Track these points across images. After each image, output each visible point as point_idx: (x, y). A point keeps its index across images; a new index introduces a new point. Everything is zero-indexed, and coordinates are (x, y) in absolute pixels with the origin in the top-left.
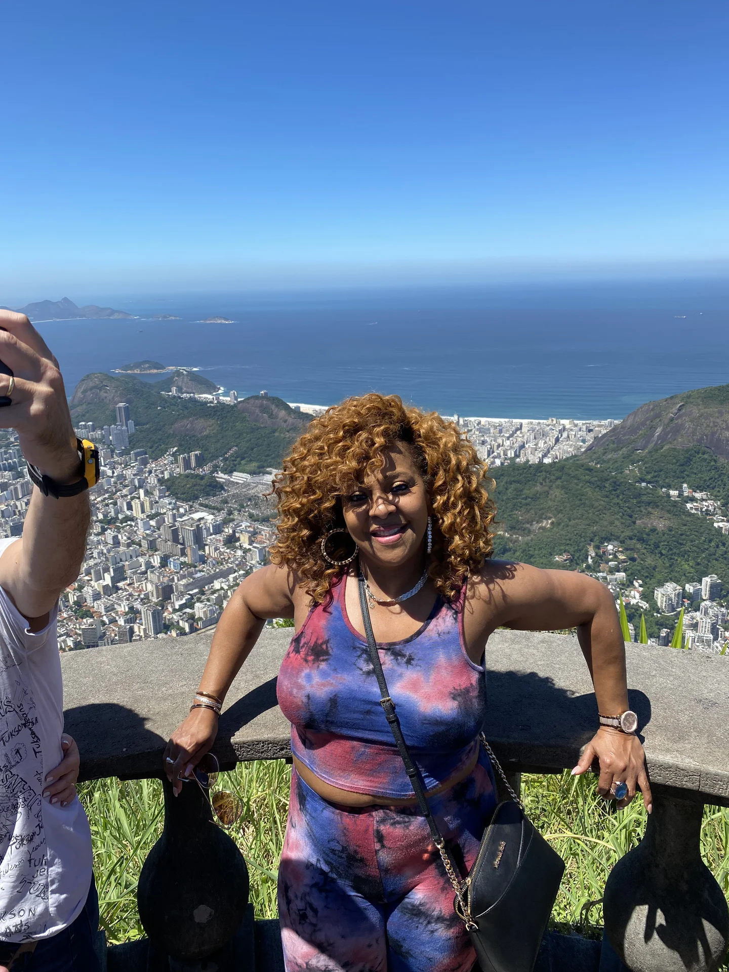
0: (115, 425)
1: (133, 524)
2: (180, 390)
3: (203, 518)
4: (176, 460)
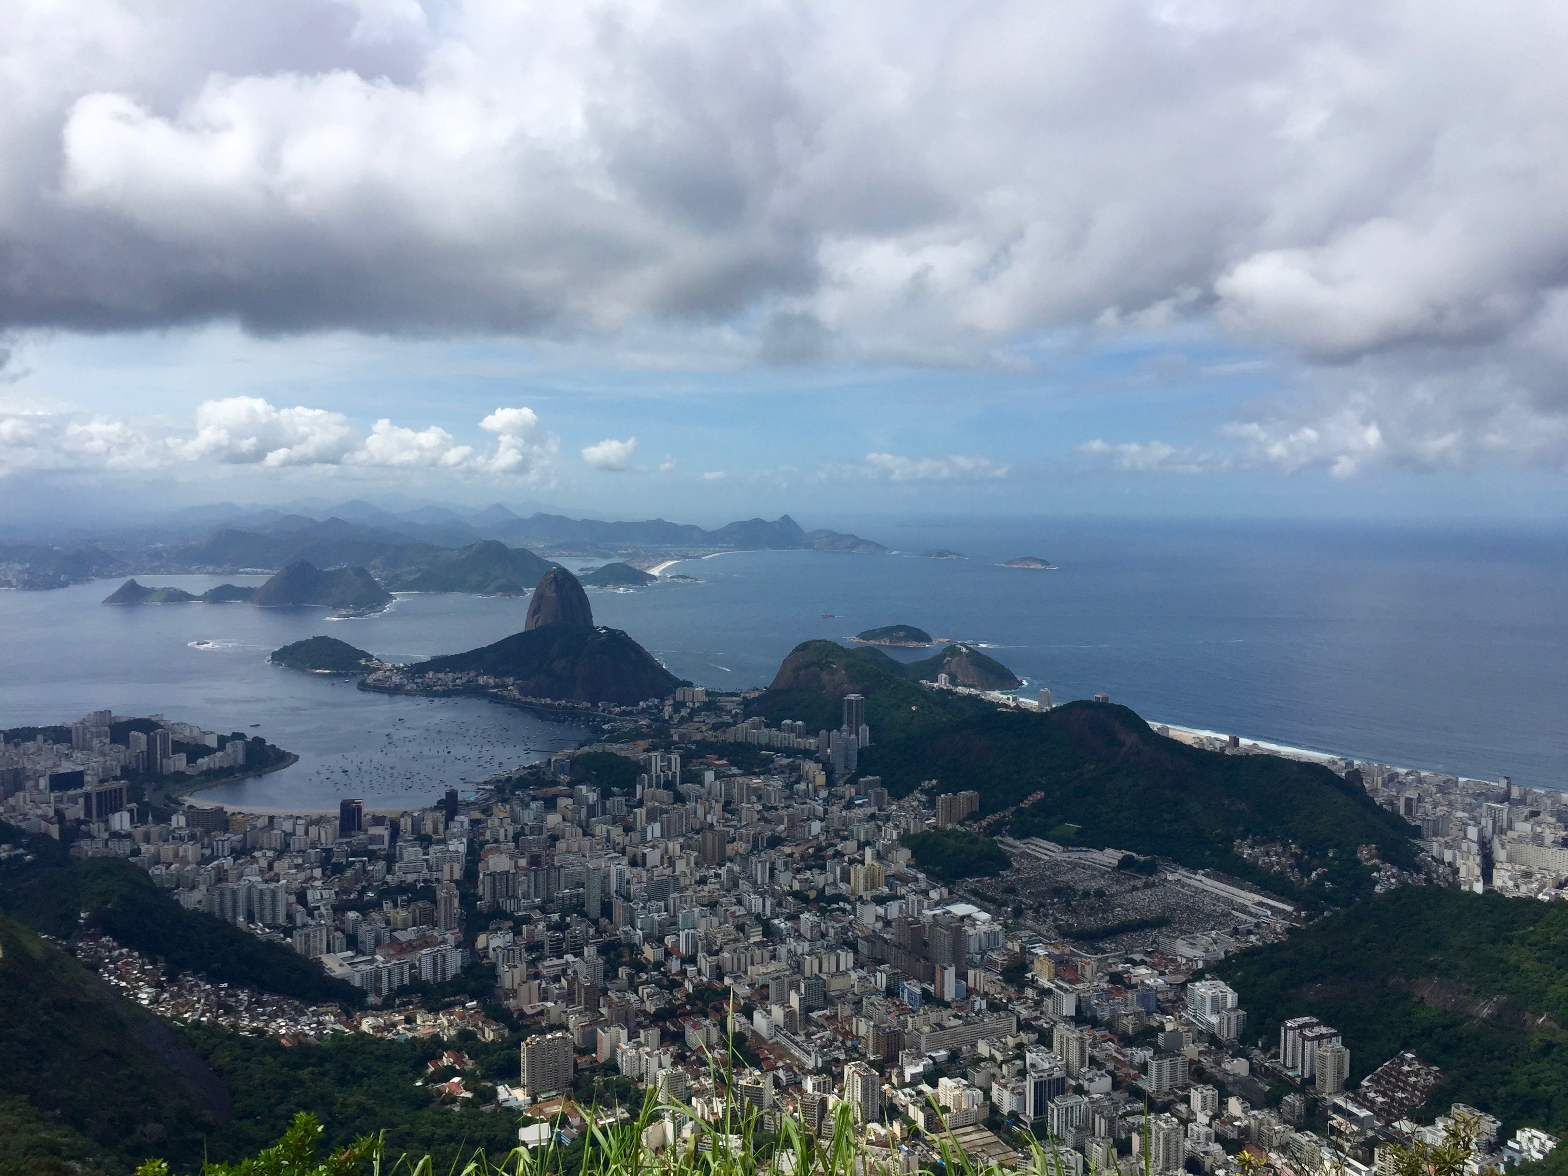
1: (848, 907)
2: (953, 680)
3: (969, 916)
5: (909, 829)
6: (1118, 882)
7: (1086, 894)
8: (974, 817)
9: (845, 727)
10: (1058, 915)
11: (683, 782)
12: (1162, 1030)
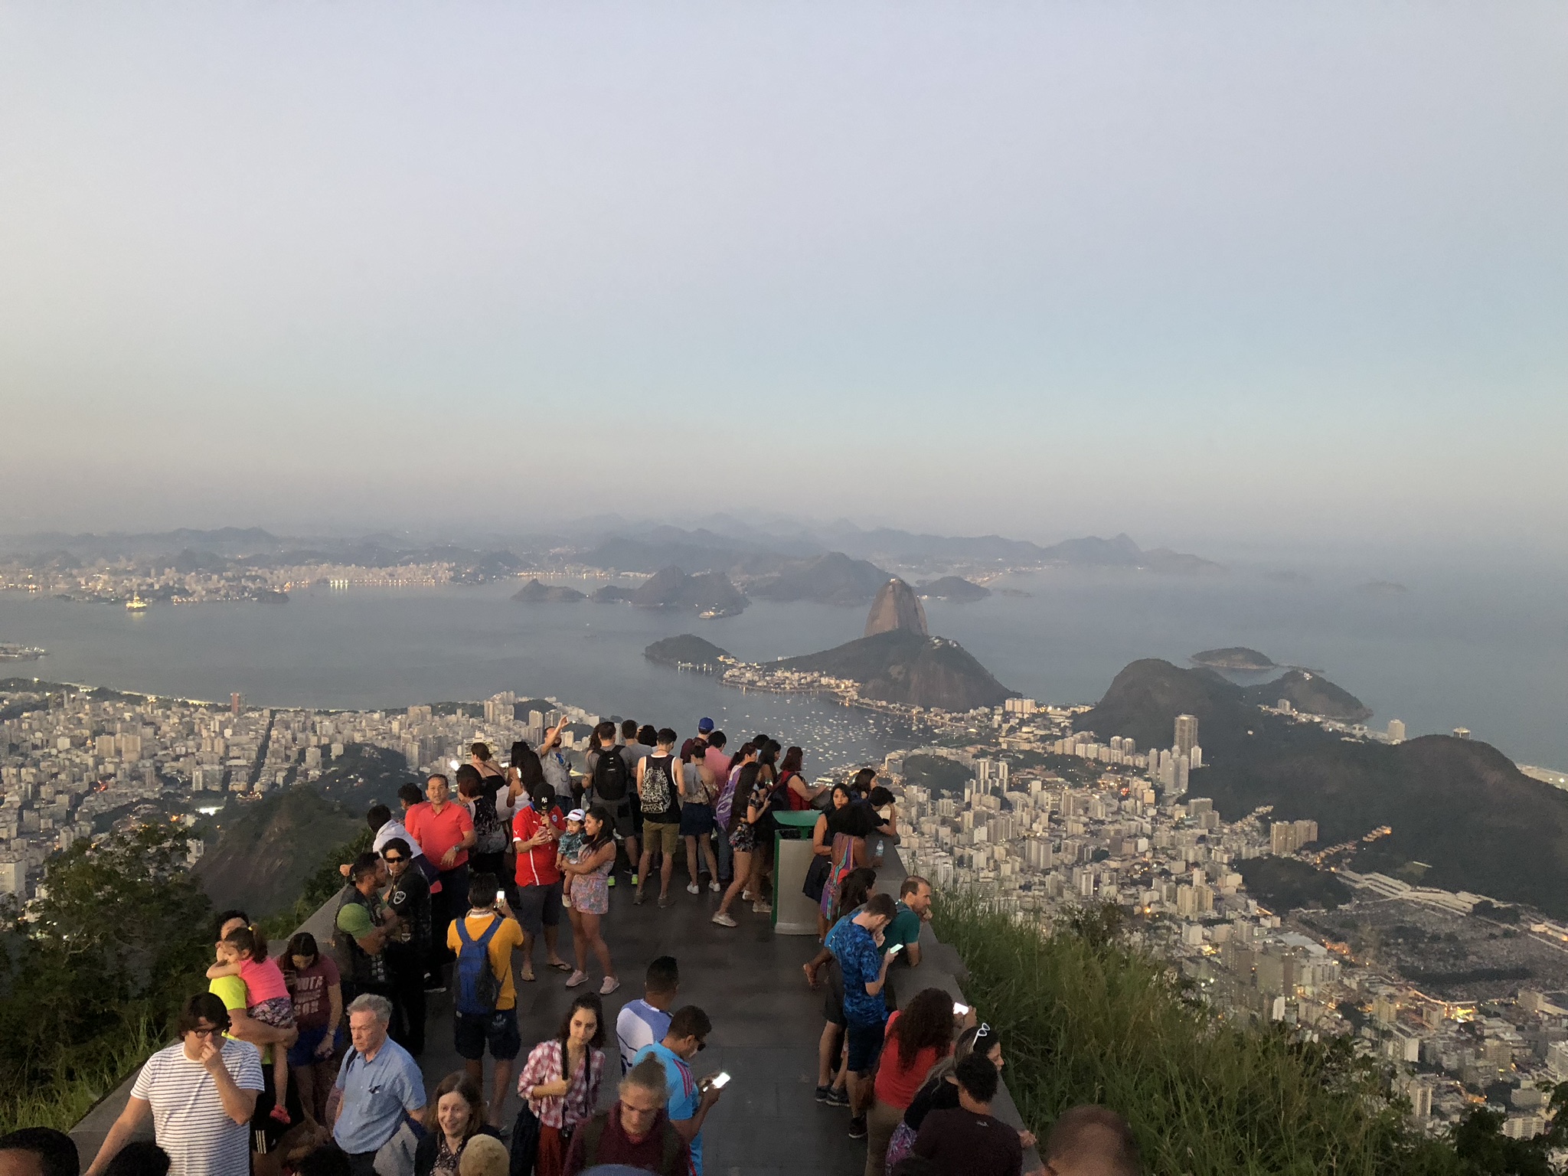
0: (1170, 750)
1: (1175, 927)
2: (1295, 706)
3: (1302, 947)
4: (1267, 832)
5: (1240, 854)
6: (1473, 927)
7: (1435, 938)
8: (1312, 847)
9: (1176, 748)
10: (1402, 956)
11: (1010, 789)
12: (1518, 1086)
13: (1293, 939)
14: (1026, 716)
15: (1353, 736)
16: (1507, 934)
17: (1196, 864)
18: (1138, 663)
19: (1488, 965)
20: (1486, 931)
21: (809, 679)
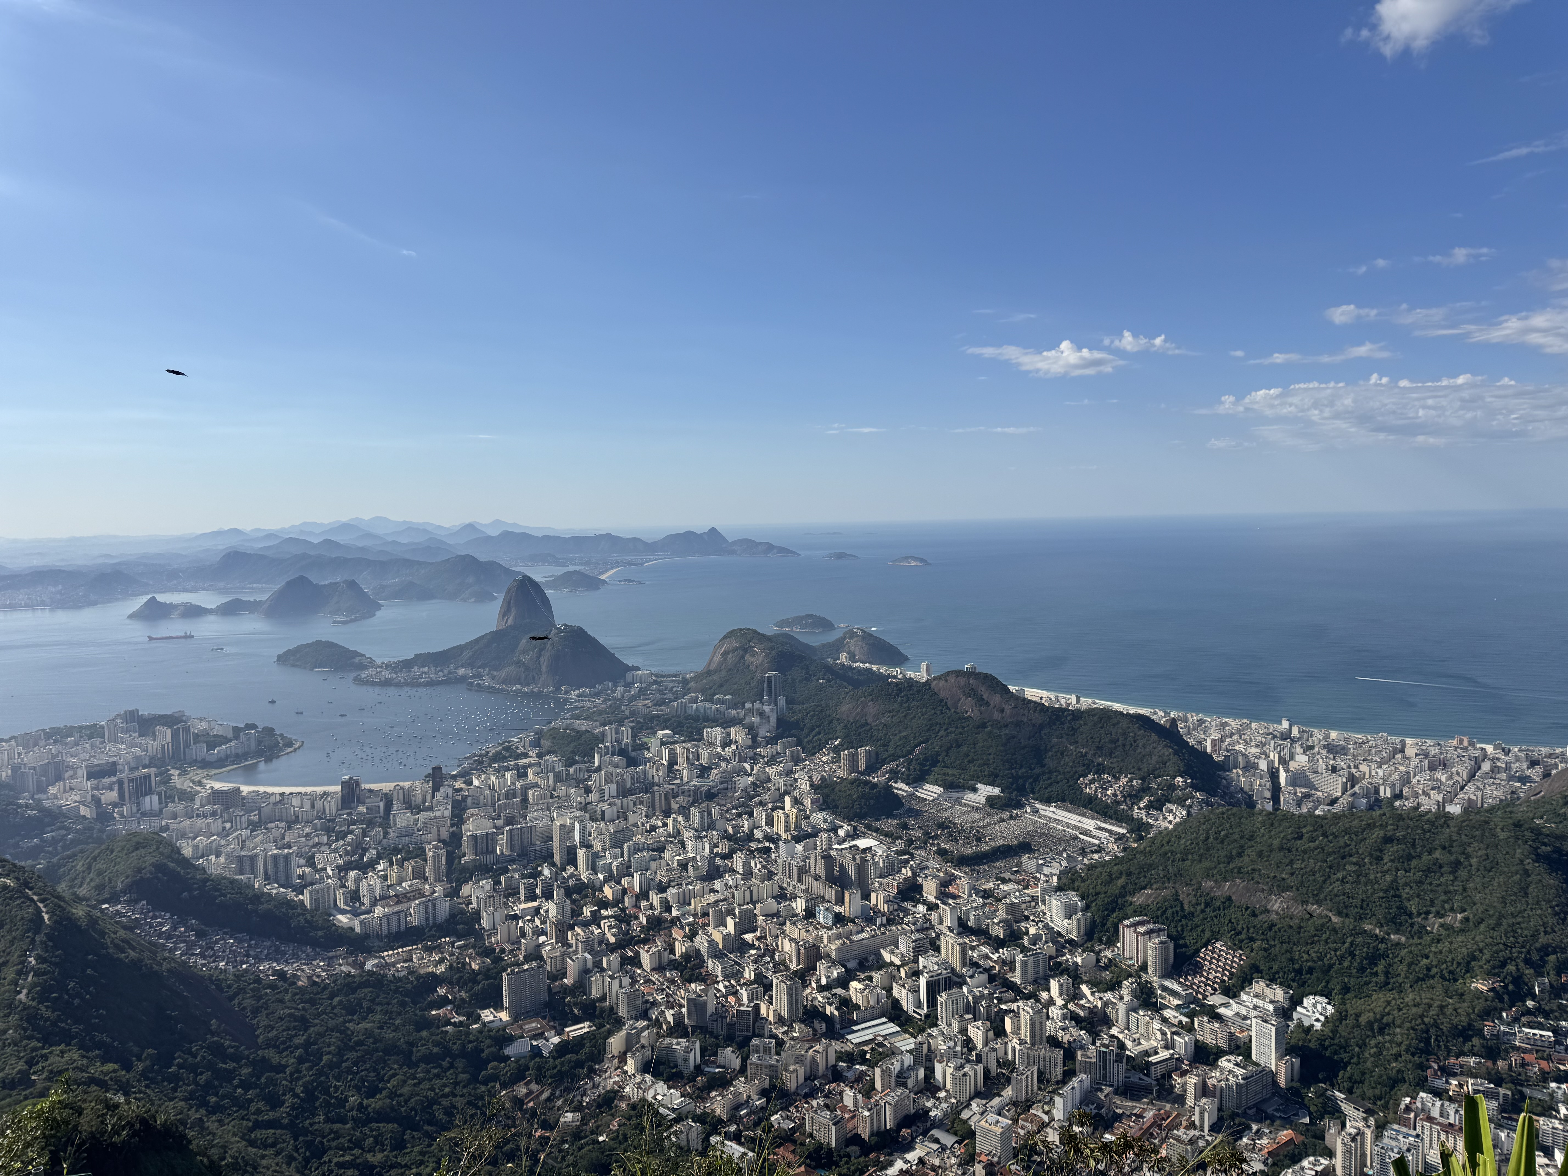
0: (761, 701)
2: (852, 657)
4: (839, 758)
6: (989, 815)
7: (963, 827)
8: (871, 768)
9: (766, 698)
10: (942, 844)
11: (633, 750)
12: (1027, 933)
13: (862, 843)
14: (644, 685)
15: (895, 677)
16: (1011, 817)
17: (786, 793)
18: (731, 634)
19: (1001, 842)
20: (996, 818)
21: (445, 672)
